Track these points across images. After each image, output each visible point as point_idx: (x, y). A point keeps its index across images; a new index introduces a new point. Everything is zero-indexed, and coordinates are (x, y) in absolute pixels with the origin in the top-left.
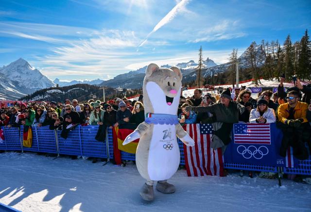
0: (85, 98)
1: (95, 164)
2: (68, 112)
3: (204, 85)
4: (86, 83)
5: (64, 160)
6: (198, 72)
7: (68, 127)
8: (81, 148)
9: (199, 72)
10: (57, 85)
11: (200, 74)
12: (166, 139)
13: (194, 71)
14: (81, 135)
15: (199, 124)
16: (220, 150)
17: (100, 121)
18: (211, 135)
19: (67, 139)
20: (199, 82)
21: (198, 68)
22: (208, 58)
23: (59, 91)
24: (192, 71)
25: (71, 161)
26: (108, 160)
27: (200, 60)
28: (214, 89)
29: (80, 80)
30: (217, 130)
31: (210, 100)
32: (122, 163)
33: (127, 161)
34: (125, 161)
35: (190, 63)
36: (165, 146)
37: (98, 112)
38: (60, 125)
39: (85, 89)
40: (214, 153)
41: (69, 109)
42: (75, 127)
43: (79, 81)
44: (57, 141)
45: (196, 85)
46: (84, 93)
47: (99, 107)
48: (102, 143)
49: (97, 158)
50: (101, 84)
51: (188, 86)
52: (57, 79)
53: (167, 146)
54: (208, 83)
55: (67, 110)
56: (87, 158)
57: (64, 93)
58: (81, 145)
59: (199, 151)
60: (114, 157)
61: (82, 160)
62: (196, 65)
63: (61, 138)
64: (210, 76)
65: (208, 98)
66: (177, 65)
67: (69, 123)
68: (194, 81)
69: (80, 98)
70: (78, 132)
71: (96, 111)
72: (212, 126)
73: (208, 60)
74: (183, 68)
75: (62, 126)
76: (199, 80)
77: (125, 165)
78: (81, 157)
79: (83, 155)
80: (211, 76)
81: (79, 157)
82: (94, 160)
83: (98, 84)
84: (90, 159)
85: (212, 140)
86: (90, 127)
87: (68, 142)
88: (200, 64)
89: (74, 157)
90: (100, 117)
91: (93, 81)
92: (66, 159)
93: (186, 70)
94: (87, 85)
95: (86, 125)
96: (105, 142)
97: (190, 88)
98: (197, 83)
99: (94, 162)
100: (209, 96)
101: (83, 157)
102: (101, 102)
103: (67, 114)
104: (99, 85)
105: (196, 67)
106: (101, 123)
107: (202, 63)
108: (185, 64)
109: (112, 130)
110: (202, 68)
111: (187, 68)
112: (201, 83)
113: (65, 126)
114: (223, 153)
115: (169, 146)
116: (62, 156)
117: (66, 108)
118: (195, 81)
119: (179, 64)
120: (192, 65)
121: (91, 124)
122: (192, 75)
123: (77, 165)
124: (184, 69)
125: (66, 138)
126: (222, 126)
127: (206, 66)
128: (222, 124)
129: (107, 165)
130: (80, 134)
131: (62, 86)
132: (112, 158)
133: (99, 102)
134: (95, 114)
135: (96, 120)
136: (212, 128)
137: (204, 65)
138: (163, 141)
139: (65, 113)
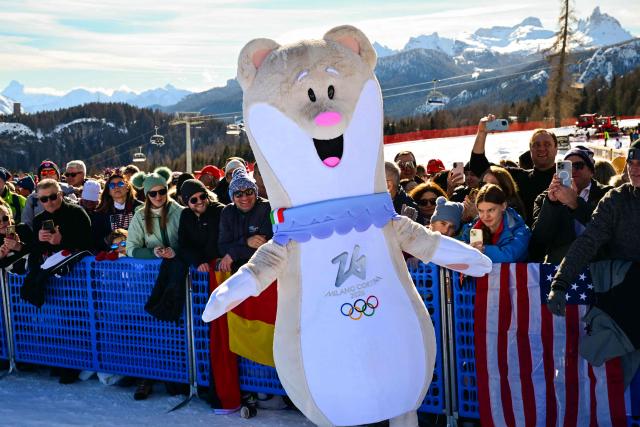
0: (117, 156)
1: (143, 403)
2: (47, 207)
3: (577, 114)
4: (123, 100)
5: (32, 383)
6: (554, 66)
7: (49, 263)
8: (94, 342)
9: (559, 63)
10: (17, 107)
11: (560, 72)
12: (345, 285)
13: (540, 58)
14: (95, 295)
15: (536, 266)
16: (615, 369)
17: (166, 243)
18: (583, 310)
19: (45, 306)
20: (557, 103)
21: (555, 45)
22: (597, 11)
23: (23, 129)
24: (531, 61)
25: (57, 387)
26: (193, 390)
27: (566, 16)
28: (615, 133)
29: (101, 90)
30: (607, 288)
31: (586, 172)
32: (244, 403)
33: (261, 396)
34: (255, 395)
35: (527, 29)
36: (347, 309)
37: (157, 212)
38: (18, 254)
39: (119, 124)
40: (593, 381)
41: (54, 197)
42: (72, 264)
43: (98, 93)
44: (8, 315)
45: (546, 114)
46: (113, 138)
47: (164, 192)
48: (171, 326)
49: (151, 383)
50: (179, 106)
51: (513, 118)
52: (14, 84)
53: (354, 308)
54: (596, 109)
55: (44, 199)
56: (114, 380)
57: (40, 135)
58: (93, 331)
59: (534, 369)
60: (212, 378)
61: (97, 389)
62: (547, 35)
63: (22, 303)
64: (603, 81)
65: (576, 166)
66: (473, 37)
67: (51, 250)
68: (537, 101)
69: (99, 156)
70: (83, 284)
71: (150, 205)
72: (588, 274)
73: (597, 17)
74: (494, 49)
75: (26, 257)
76: (558, 96)
77: (252, 413)
78: (94, 378)
79: (103, 368)
80: (608, 78)
81: (86, 375)
82: (142, 387)
83: (166, 103)
84: (126, 383)
85: (589, 329)
86: (125, 267)
87: (46, 317)
88: (565, 34)
89: (69, 376)
90: (163, 230)
91: (151, 94)
92: (38, 382)
93: (506, 56)
94: (125, 107)
95: (114, 256)
96: (182, 322)
97: (522, 126)
98: (550, 108)
99: (139, 397)
100: (583, 158)
101: (102, 377)
102: (171, 174)
103: (46, 215)
104: (172, 108)
105: (546, 44)
106: (170, 254)
107: (572, 26)
108: (502, 33)
109: (208, 280)
110: (571, 47)
111: (512, 48)
112: (567, 107)
113: (37, 260)
114: (628, 379)
115: (360, 305)
116: (25, 369)
117: (41, 193)
118: (543, 100)
119: (481, 33)
120: (531, 36)
121: (130, 254)
122: (528, 77)
123: (78, 403)
124: (502, 51)
125: (39, 305)
126: (628, 275)
127: (587, 40)
128: (627, 267)
129: (186, 410)
130: (90, 290)
131: (34, 112)
132: (206, 383)
133: (164, 175)
134: (148, 217)
135: (151, 239)
136: (589, 280)
137: (578, 35)
138: (335, 294)
139: (39, 211)
